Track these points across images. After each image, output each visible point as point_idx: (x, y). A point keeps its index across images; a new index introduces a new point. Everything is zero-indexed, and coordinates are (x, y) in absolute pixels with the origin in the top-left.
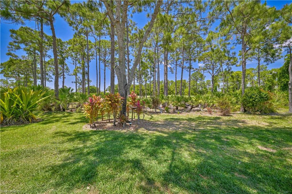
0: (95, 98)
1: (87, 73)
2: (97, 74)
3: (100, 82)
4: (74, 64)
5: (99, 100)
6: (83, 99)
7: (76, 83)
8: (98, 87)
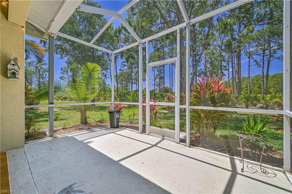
0: (170, 96)
1: (163, 78)
2: (170, 77)
3: (172, 84)
4: (153, 70)
5: (172, 96)
6: (161, 97)
7: (154, 85)
8: (171, 87)
